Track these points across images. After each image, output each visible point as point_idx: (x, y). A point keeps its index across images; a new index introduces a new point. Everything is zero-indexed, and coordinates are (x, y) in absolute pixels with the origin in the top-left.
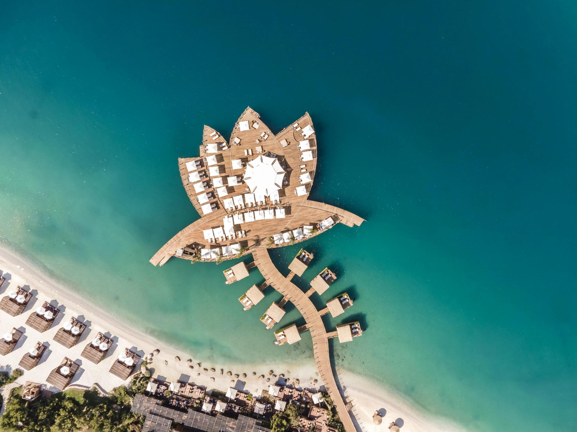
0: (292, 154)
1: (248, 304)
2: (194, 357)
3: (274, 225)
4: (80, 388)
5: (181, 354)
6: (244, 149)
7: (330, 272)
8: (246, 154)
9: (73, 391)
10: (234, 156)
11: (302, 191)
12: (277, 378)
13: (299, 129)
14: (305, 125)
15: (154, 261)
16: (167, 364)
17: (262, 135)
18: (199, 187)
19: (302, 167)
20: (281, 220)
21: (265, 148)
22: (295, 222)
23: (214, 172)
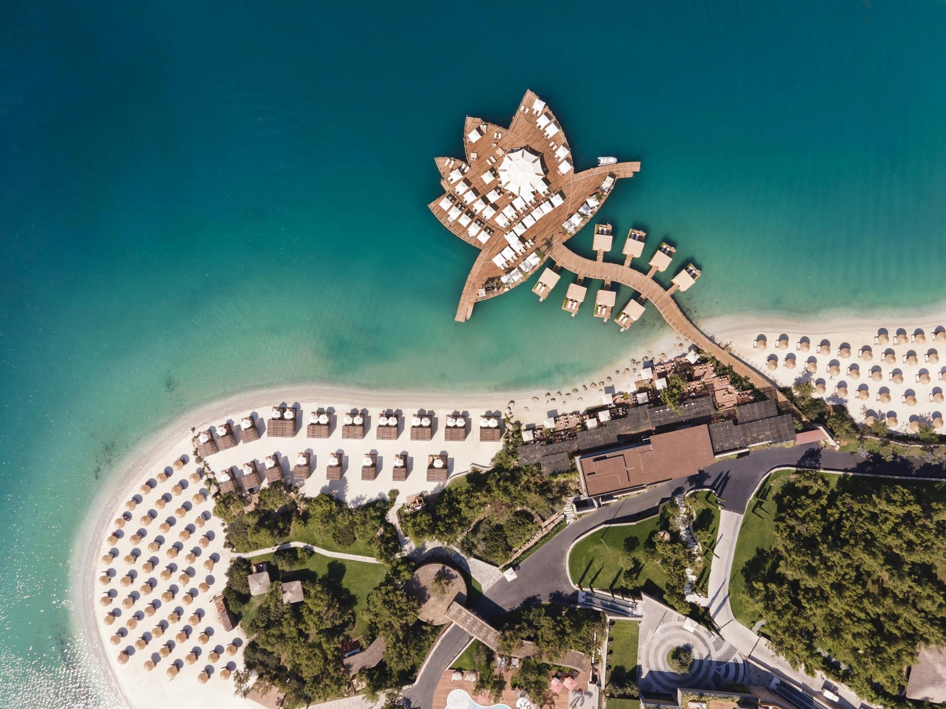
0: (534, 138)
1: (574, 308)
2: (550, 389)
3: (556, 217)
4: (460, 475)
5: (535, 393)
6: (484, 160)
7: (636, 232)
8: (490, 164)
9: (455, 481)
10: (479, 172)
11: (565, 168)
12: (642, 363)
13: (527, 110)
14: (531, 103)
15: (460, 318)
16: (528, 410)
17: (495, 136)
18: (465, 221)
19: (551, 145)
20: (560, 207)
21: (505, 148)
22: (574, 202)
23: (470, 197)
